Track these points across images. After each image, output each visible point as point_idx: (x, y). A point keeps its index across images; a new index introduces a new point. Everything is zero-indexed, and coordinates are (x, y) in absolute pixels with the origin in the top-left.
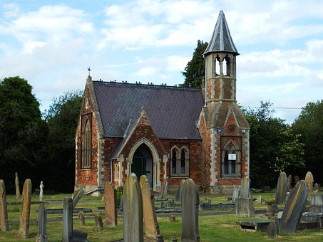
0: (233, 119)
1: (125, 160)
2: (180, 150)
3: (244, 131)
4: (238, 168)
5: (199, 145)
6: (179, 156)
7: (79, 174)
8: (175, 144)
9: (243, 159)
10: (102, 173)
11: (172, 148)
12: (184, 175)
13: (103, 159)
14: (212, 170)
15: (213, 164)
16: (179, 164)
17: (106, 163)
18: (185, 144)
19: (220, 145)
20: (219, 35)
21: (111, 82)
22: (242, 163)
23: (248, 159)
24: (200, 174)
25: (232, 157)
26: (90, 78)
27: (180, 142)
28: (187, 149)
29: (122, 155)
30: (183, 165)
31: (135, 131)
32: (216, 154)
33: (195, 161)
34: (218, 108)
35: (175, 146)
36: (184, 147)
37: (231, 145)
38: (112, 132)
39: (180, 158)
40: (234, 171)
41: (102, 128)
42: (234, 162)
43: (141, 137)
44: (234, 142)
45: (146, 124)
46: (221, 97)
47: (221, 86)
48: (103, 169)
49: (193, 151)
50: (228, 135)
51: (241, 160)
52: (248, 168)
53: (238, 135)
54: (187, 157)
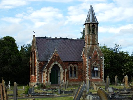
0: (96, 52)
1: (48, 71)
2: (73, 66)
3: (101, 58)
4: (99, 74)
5: (82, 64)
6: (73, 69)
8: (71, 64)
9: (101, 70)
10: (38, 77)
11: (70, 66)
12: (75, 77)
13: (38, 71)
14: (87, 75)
16: (73, 73)
17: (40, 73)
18: (76, 64)
19: (91, 64)
21: (44, 37)
22: (101, 72)
23: (103, 70)
24: (83, 77)
25: (96, 69)
26: (34, 36)
27: (73, 63)
28: (76, 66)
29: (46, 69)
30: (75, 73)
32: (88, 68)
33: (80, 71)
34: (90, 48)
35: (71, 65)
36: (75, 65)
37: (95, 64)
38: (43, 59)
39: (73, 70)
40: (97, 75)
42: (97, 71)
43: (54, 61)
44: (97, 63)
45: (57, 55)
46: (91, 43)
47: (91, 38)
48: (39, 75)
49: (79, 67)
50: (94, 59)
51: (100, 71)
52: (103, 74)
53: (99, 59)
54: (76, 69)
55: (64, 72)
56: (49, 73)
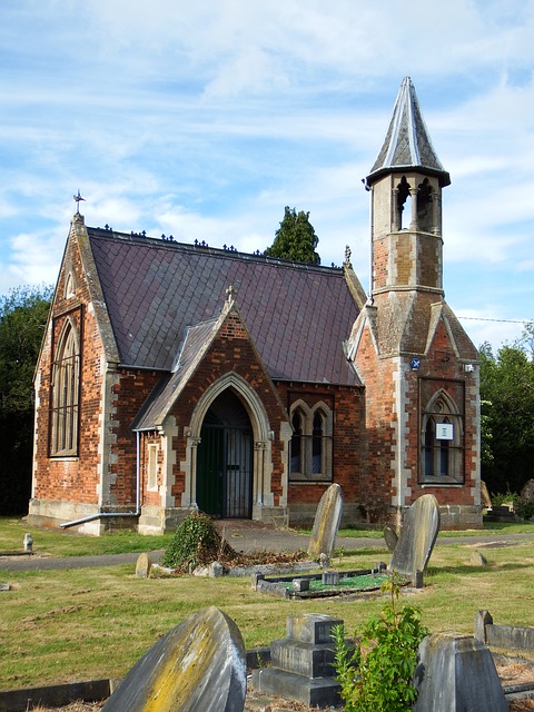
0: (446, 336)
1: (181, 432)
2: (311, 412)
3: (470, 368)
4: (456, 461)
5: (356, 400)
6: (308, 428)
7: (43, 471)
8: (301, 395)
9: (468, 438)
10: (110, 469)
11: (293, 407)
12: (318, 476)
13: (114, 430)
14: (398, 464)
15: (399, 449)
16: (307, 448)
17: (125, 441)
18: (323, 396)
19: (415, 399)
20: (405, 130)
21: (133, 235)
22: (464, 449)
23: (477, 438)
24: (357, 474)
25: (444, 431)
26: (80, 219)
27: (311, 391)
28: (327, 409)
29: (173, 419)
30: (317, 451)
31: (210, 351)
32: (407, 425)
33: (347, 440)
34: (409, 307)
35: (299, 402)
36: (321, 404)
37: (440, 402)
38: (142, 357)
39: (310, 432)
40: (445, 470)
41: (113, 344)
42: (445, 443)
44: (447, 395)
45: (237, 335)
46: (413, 281)
47: (414, 254)
48: (114, 459)
49: (341, 417)
50: (435, 375)
51: (463, 438)
52: (477, 460)
53: (457, 376)
54: (327, 430)
55: (277, 445)
56: (190, 443)
